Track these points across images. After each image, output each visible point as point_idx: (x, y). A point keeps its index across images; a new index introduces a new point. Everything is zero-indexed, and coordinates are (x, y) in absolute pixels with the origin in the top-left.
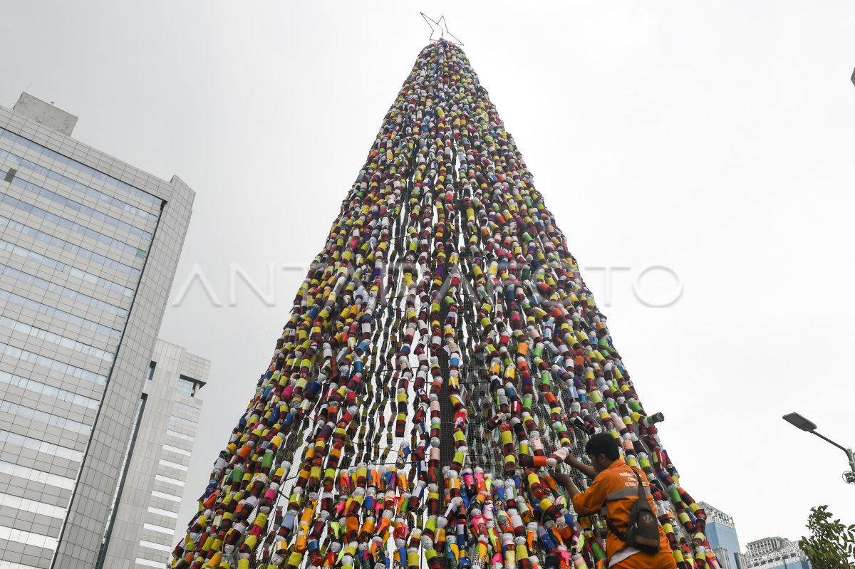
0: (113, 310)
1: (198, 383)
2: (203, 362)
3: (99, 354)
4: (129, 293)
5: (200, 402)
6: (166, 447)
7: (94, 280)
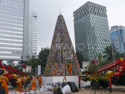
0: (22, 10)
1: (36, 17)
2: (36, 13)
3: (21, 18)
4: (23, 7)
5: (37, 20)
6: (33, 28)
7: (18, 6)
